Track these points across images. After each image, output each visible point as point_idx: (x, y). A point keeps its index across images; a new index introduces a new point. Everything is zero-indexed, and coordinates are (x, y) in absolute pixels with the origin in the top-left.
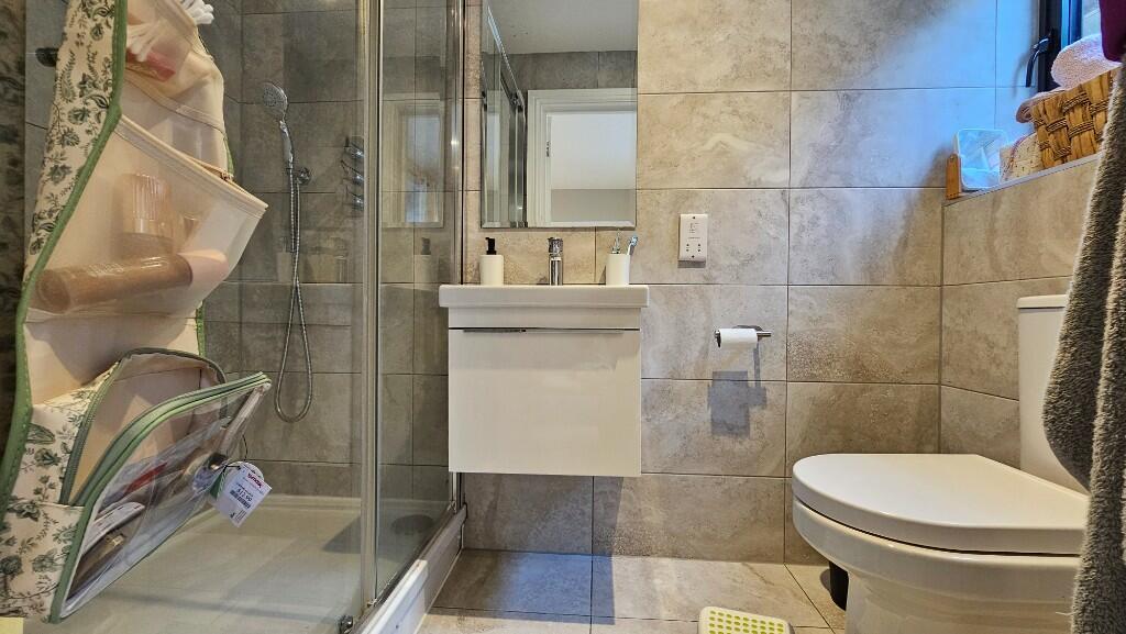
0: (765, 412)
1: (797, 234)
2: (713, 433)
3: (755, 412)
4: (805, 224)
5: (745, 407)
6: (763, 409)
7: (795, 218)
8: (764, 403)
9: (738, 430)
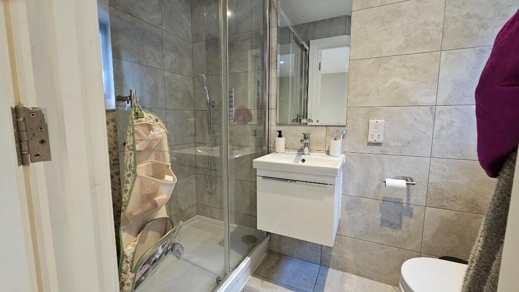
0: (411, 219)
1: (438, 131)
2: (382, 225)
3: (405, 219)
4: (445, 125)
5: (400, 215)
6: (410, 218)
7: (438, 122)
8: (411, 215)
9: (396, 226)
